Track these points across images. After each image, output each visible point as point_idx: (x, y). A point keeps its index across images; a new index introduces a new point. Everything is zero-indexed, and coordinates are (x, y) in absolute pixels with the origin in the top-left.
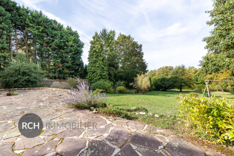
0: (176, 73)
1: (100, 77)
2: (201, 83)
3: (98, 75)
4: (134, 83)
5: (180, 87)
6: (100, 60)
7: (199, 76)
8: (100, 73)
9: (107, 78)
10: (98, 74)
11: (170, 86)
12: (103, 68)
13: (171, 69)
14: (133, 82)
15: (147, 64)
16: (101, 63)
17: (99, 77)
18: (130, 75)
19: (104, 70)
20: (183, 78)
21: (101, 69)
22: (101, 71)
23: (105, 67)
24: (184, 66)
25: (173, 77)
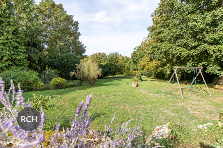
0: (111, 60)
1: (9, 62)
2: (127, 69)
3: (4, 60)
4: (76, 72)
5: (114, 74)
6: (8, 32)
7: (125, 63)
8: (11, 55)
9: (26, 65)
10: (5, 58)
11: (106, 73)
12: (16, 48)
13: (104, 55)
14: (74, 71)
15: (86, 47)
16: (10, 37)
17: (7, 63)
18: (65, 60)
19: (20, 52)
20: (117, 65)
21: (12, 48)
22: (13, 52)
23: (21, 45)
24: (117, 53)
25: (109, 64)
